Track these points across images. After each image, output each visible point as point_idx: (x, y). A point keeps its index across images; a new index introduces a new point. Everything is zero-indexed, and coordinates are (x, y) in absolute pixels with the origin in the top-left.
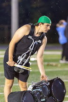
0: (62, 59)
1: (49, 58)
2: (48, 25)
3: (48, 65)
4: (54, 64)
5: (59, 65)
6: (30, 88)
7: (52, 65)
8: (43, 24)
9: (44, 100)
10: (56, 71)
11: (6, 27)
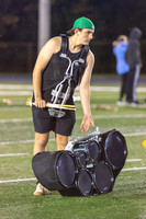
0: (120, 100)
1: (99, 98)
2: (89, 32)
3: (97, 109)
4: (108, 107)
5: (116, 109)
6: (69, 147)
7: (104, 110)
8: (80, 30)
9: (91, 166)
10: (111, 120)
11: (30, 45)
